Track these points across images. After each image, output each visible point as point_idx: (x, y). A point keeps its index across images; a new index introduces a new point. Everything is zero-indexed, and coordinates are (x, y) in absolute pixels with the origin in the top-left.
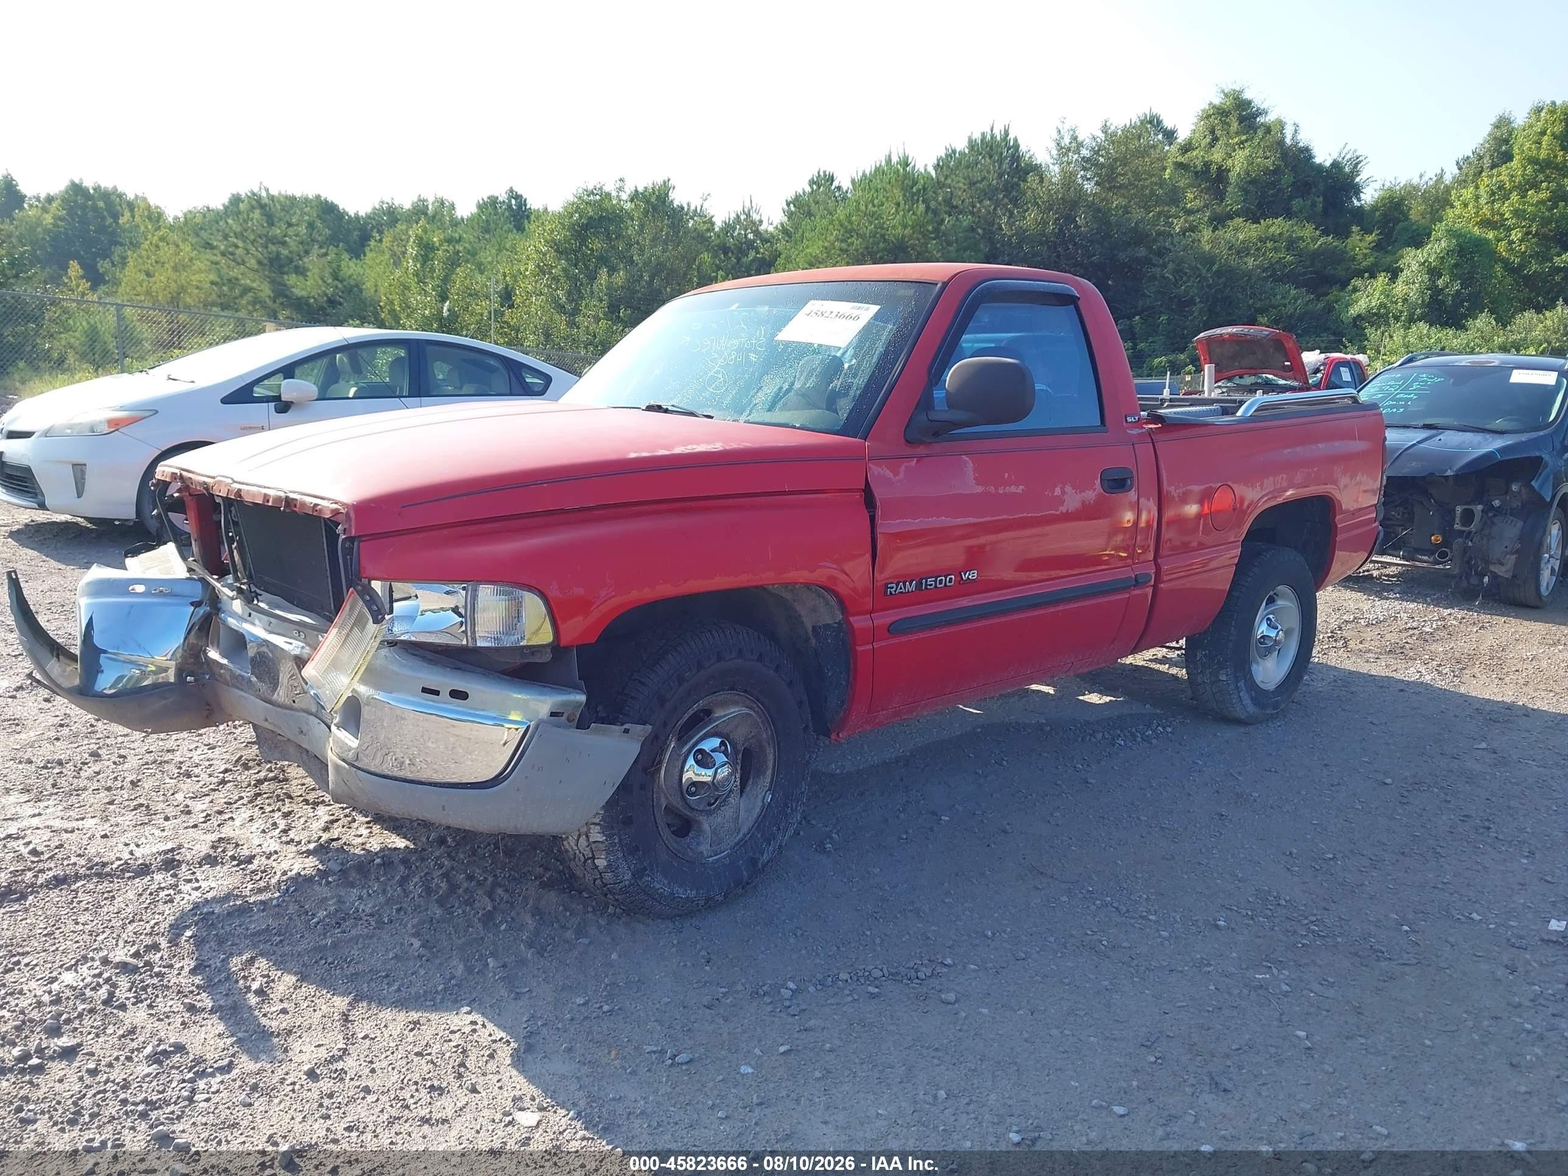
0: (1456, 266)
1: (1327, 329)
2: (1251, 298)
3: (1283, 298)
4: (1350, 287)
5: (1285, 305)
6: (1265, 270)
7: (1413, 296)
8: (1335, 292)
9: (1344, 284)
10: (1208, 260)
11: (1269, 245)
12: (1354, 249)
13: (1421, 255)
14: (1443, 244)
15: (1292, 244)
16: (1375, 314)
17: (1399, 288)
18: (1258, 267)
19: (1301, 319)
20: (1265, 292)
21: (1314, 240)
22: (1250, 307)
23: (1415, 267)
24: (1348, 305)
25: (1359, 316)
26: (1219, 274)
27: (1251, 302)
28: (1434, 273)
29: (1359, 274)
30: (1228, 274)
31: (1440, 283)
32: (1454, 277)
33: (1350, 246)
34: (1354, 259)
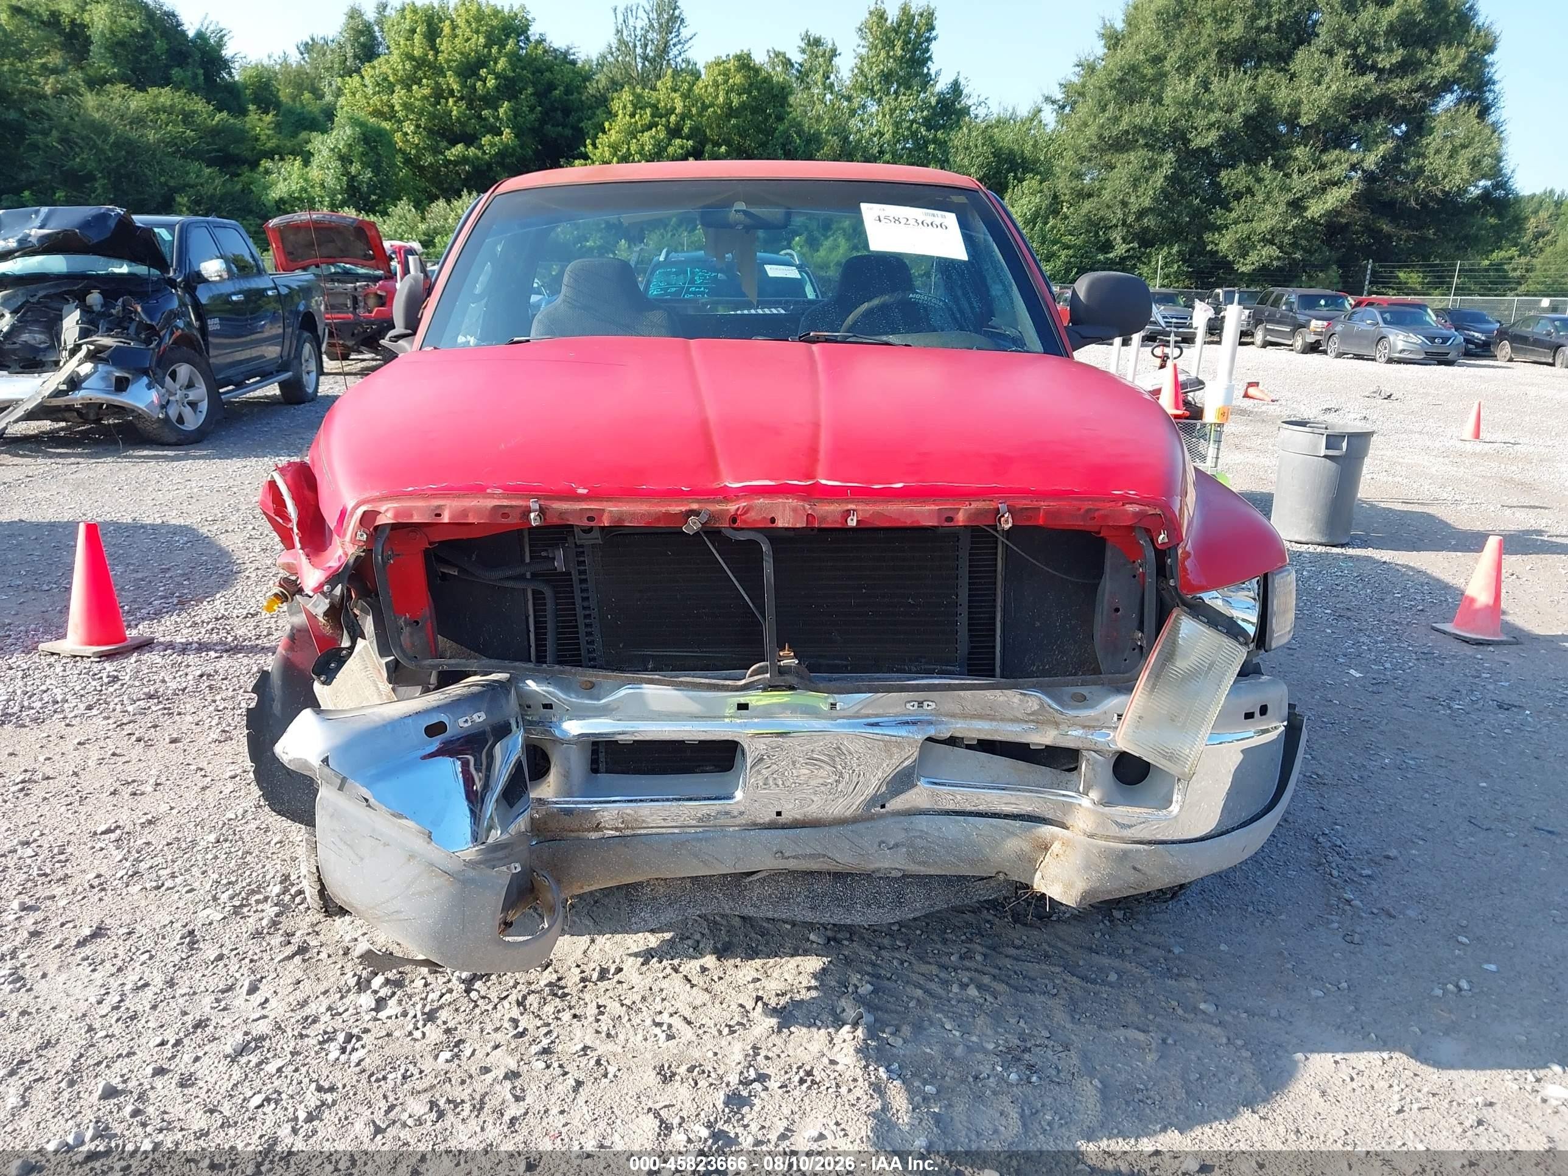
0: (363, 154)
1: (250, 212)
2: (161, 176)
3: (197, 176)
4: (261, 169)
5: (202, 185)
6: (167, 145)
7: (330, 182)
8: (246, 175)
9: (254, 165)
10: (102, 130)
11: (164, 116)
12: (254, 128)
13: (330, 140)
14: (349, 131)
15: (188, 118)
16: (297, 199)
17: (314, 173)
18: (159, 141)
19: (222, 200)
20: (175, 169)
21: (212, 116)
22: (162, 185)
23: (326, 153)
24: (266, 188)
25: (281, 199)
26: (117, 145)
27: (163, 179)
28: (345, 160)
29: (270, 155)
30: (130, 149)
31: (353, 170)
32: (364, 165)
33: (248, 126)
34: (257, 140)
